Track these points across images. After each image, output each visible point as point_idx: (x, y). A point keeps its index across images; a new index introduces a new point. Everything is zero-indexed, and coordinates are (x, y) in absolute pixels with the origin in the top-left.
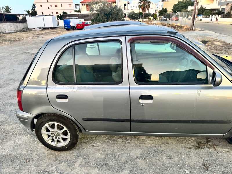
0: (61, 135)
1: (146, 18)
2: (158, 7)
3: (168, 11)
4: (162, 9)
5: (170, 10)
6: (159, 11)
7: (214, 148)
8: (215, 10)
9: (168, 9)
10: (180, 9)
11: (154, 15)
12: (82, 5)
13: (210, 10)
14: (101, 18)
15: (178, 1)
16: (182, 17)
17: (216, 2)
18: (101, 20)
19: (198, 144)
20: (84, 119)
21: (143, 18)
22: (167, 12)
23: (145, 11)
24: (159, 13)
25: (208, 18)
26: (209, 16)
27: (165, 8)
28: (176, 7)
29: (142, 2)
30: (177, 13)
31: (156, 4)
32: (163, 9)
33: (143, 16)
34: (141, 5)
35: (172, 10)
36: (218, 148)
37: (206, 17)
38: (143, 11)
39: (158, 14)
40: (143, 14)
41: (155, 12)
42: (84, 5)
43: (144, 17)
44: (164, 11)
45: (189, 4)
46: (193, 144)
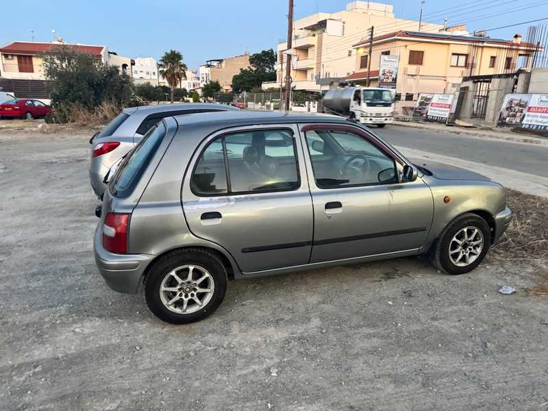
0: (197, 288)
1: (178, 100)
2: (198, 79)
3: (221, 88)
4: (209, 83)
5: (226, 86)
6: (203, 86)
7: (407, 275)
8: (312, 93)
9: (221, 84)
10: (247, 86)
11: (192, 93)
12: (3, 57)
13: (303, 91)
14: (80, 93)
15: (241, 69)
16: (252, 103)
17: (312, 78)
18: (81, 98)
19: (386, 274)
20: (244, 251)
21: (172, 98)
22: (222, 90)
23: (176, 85)
24: (203, 90)
25: (302, 106)
26: (304, 103)
27: (214, 80)
28: (238, 82)
29: (167, 63)
30: (241, 93)
31: (194, 71)
32: (211, 82)
33: (172, 94)
34: (165, 70)
35: (231, 86)
36: (410, 274)
37: (299, 106)
38: (170, 83)
39: (200, 92)
40: (172, 90)
41: (192, 88)
42: (10, 57)
43: (174, 96)
44: (214, 88)
45: (262, 76)
46: (380, 276)
